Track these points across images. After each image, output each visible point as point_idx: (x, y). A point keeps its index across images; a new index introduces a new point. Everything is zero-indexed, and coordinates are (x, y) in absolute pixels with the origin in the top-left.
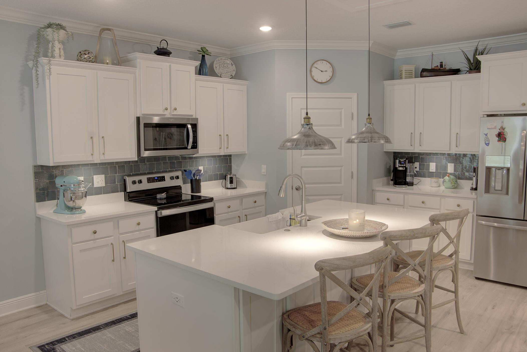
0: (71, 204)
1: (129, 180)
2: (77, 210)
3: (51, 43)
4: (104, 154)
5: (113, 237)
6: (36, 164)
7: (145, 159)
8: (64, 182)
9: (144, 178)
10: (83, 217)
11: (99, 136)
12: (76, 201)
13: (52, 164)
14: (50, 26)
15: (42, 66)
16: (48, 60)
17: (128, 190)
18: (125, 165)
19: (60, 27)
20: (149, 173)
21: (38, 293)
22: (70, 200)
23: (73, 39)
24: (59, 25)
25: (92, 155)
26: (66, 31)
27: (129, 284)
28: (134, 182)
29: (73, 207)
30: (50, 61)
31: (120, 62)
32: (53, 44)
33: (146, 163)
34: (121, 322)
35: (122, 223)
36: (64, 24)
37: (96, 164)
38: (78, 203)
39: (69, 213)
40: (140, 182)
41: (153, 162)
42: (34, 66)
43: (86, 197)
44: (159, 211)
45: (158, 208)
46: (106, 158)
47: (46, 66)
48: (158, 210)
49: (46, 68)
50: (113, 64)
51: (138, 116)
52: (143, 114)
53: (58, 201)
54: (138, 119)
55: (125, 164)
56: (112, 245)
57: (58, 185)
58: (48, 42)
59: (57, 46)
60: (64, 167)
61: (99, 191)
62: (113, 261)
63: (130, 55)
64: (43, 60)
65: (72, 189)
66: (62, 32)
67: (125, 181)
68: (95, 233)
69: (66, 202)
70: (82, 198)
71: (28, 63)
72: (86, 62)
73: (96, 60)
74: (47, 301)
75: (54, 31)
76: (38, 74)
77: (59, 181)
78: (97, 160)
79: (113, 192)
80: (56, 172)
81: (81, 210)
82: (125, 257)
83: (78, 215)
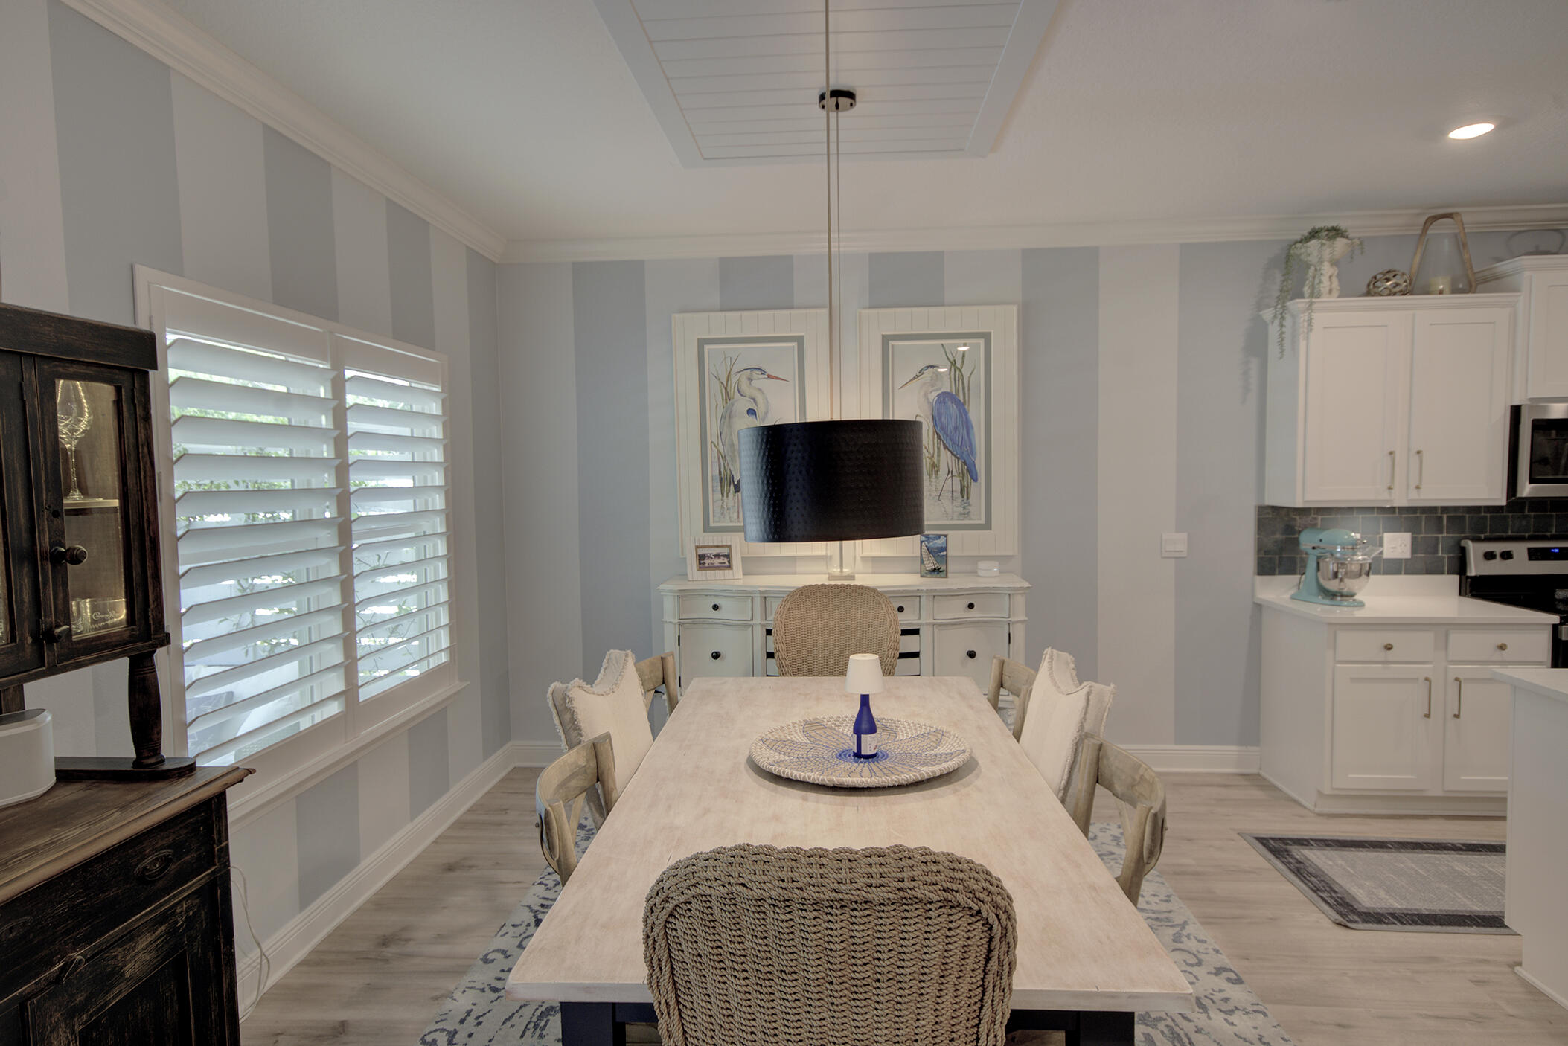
0: (1333, 585)
1: (1475, 550)
2: (1345, 598)
3: (1313, 268)
4: (1418, 487)
5: (1431, 666)
6: (1261, 504)
7: (1525, 502)
8: (1321, 540)
9: (1520, 549)
10: (1359, 613)
11: (1409, 450)
12: (1346, 580)
13: (1299, 504)
14: (1314, 234)
15: (1293, 316)
16: (1306, 303)
17: (1472, 571)
18: (1467, 515)
19: (1335, 232)
20: (1531, 538)
21: (1244, 748)
22: (1331, 575)
23: (1362, 253)
24: (1334, 229)
25: (1390, 488)
26: (1347, 237)
27: (1463, 778)
28: (1489, 556)
29: (1337, 592)
30: (1311, 304)
31: (1474, 284)
32: (1316, 270)
33: (1526, 513)
34: (1438, 849)
35: (1455, 637)
36: (1342, 225)
37: (1392, 509)
38: (1350, 584)
39: (1327, 601)
40: (1507, 555)
41: (1548, 513)
42: (1275, 317)
43: (1368, 574)
44: (1564, 626)
45: (1561, 618)
46: (1422, 497)
47: (1302, 315)
48: (1561, 624)
49: (1302, 319)
50: (1455, 290)
51: (1516, 403)
52: (1531, 399)
53: (1301, 578)
54: (1516, 412)
55: (1468, 513)
56: (1428, 683)
57: (1305, 545)
58: (1308, 266)
59: (1327, 269)
60: (1320, 511)
61: (1394, 567)
62: (1428, 716)
63: (1503, 265)
64: (1298, 304)
65: (1338, 555)
66: (1340, 243)
67: (1463, 551)
68: (1390, 649)
69: (1322, 581)
70: (1360, 575)
71: (1261, 313)
72: (1389, 295)
73: (1412, 288)
74: (1260, 769)
75: (1323, 244)
76: (1283, 333)
77: (1307, 540)
78: (1400, 501)
79: (1429, 572)
80: (1299, 521)
81: (1354, 600)
82: (1457, 713)
83: (1346, 609)
